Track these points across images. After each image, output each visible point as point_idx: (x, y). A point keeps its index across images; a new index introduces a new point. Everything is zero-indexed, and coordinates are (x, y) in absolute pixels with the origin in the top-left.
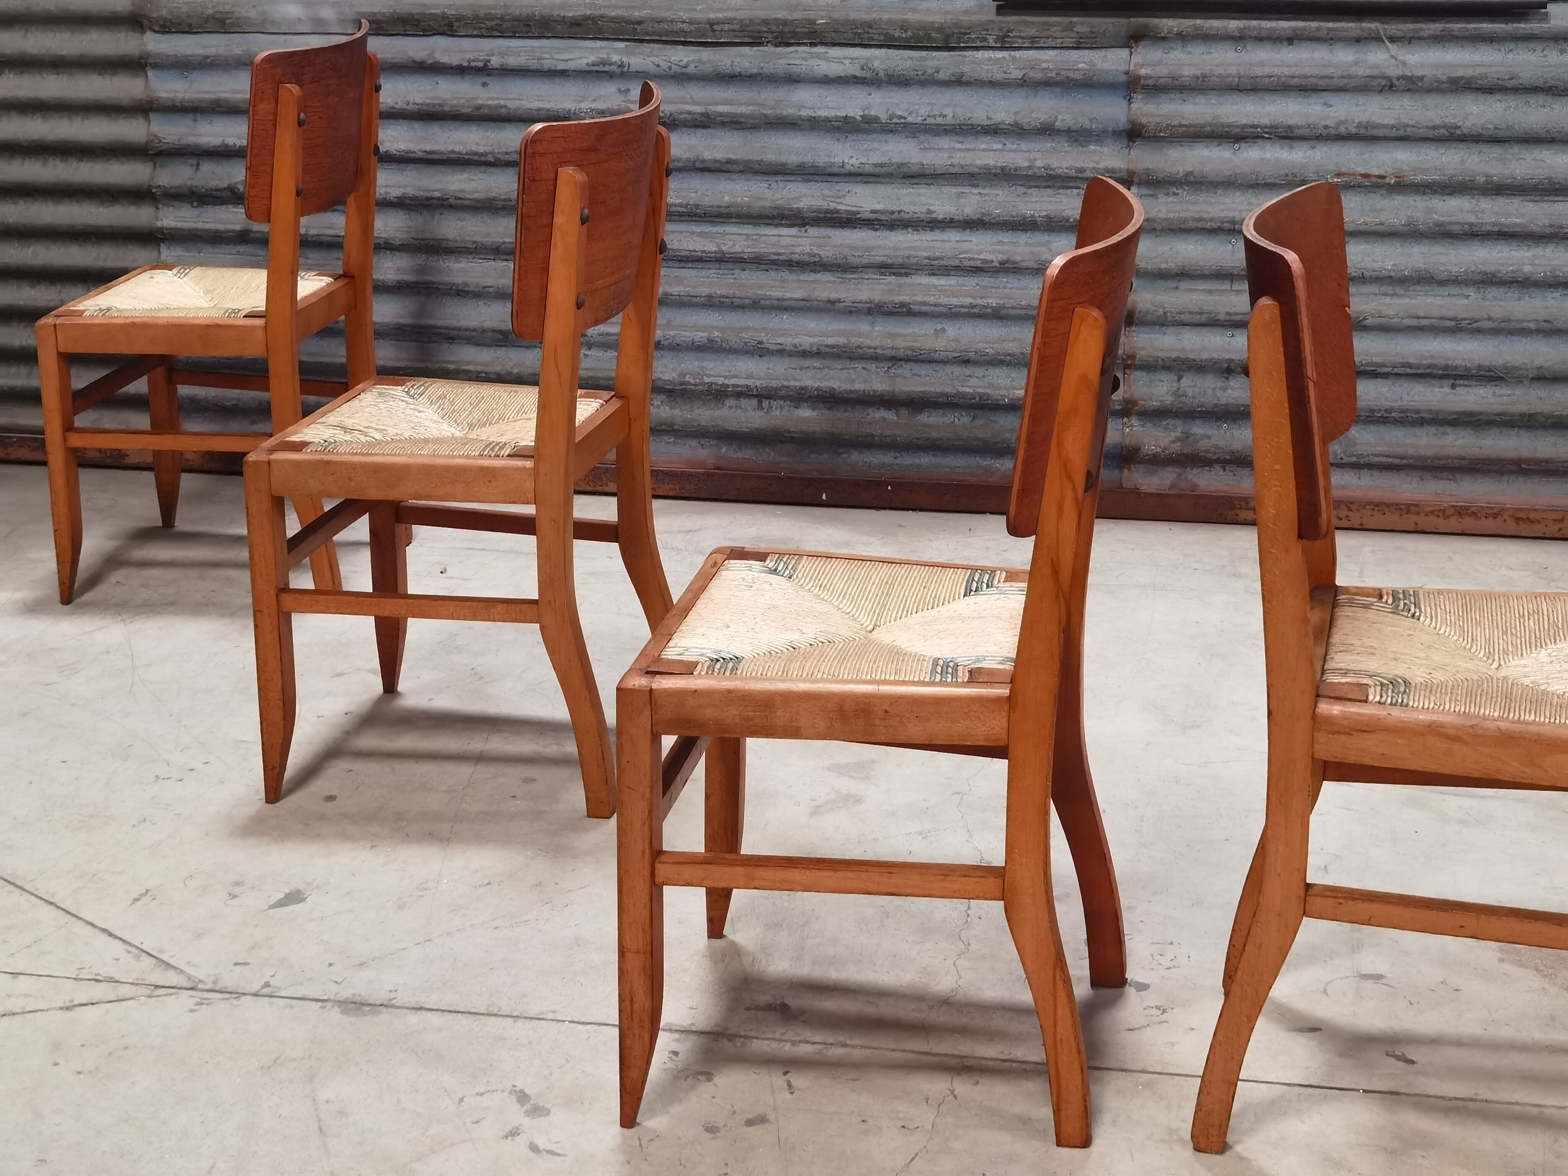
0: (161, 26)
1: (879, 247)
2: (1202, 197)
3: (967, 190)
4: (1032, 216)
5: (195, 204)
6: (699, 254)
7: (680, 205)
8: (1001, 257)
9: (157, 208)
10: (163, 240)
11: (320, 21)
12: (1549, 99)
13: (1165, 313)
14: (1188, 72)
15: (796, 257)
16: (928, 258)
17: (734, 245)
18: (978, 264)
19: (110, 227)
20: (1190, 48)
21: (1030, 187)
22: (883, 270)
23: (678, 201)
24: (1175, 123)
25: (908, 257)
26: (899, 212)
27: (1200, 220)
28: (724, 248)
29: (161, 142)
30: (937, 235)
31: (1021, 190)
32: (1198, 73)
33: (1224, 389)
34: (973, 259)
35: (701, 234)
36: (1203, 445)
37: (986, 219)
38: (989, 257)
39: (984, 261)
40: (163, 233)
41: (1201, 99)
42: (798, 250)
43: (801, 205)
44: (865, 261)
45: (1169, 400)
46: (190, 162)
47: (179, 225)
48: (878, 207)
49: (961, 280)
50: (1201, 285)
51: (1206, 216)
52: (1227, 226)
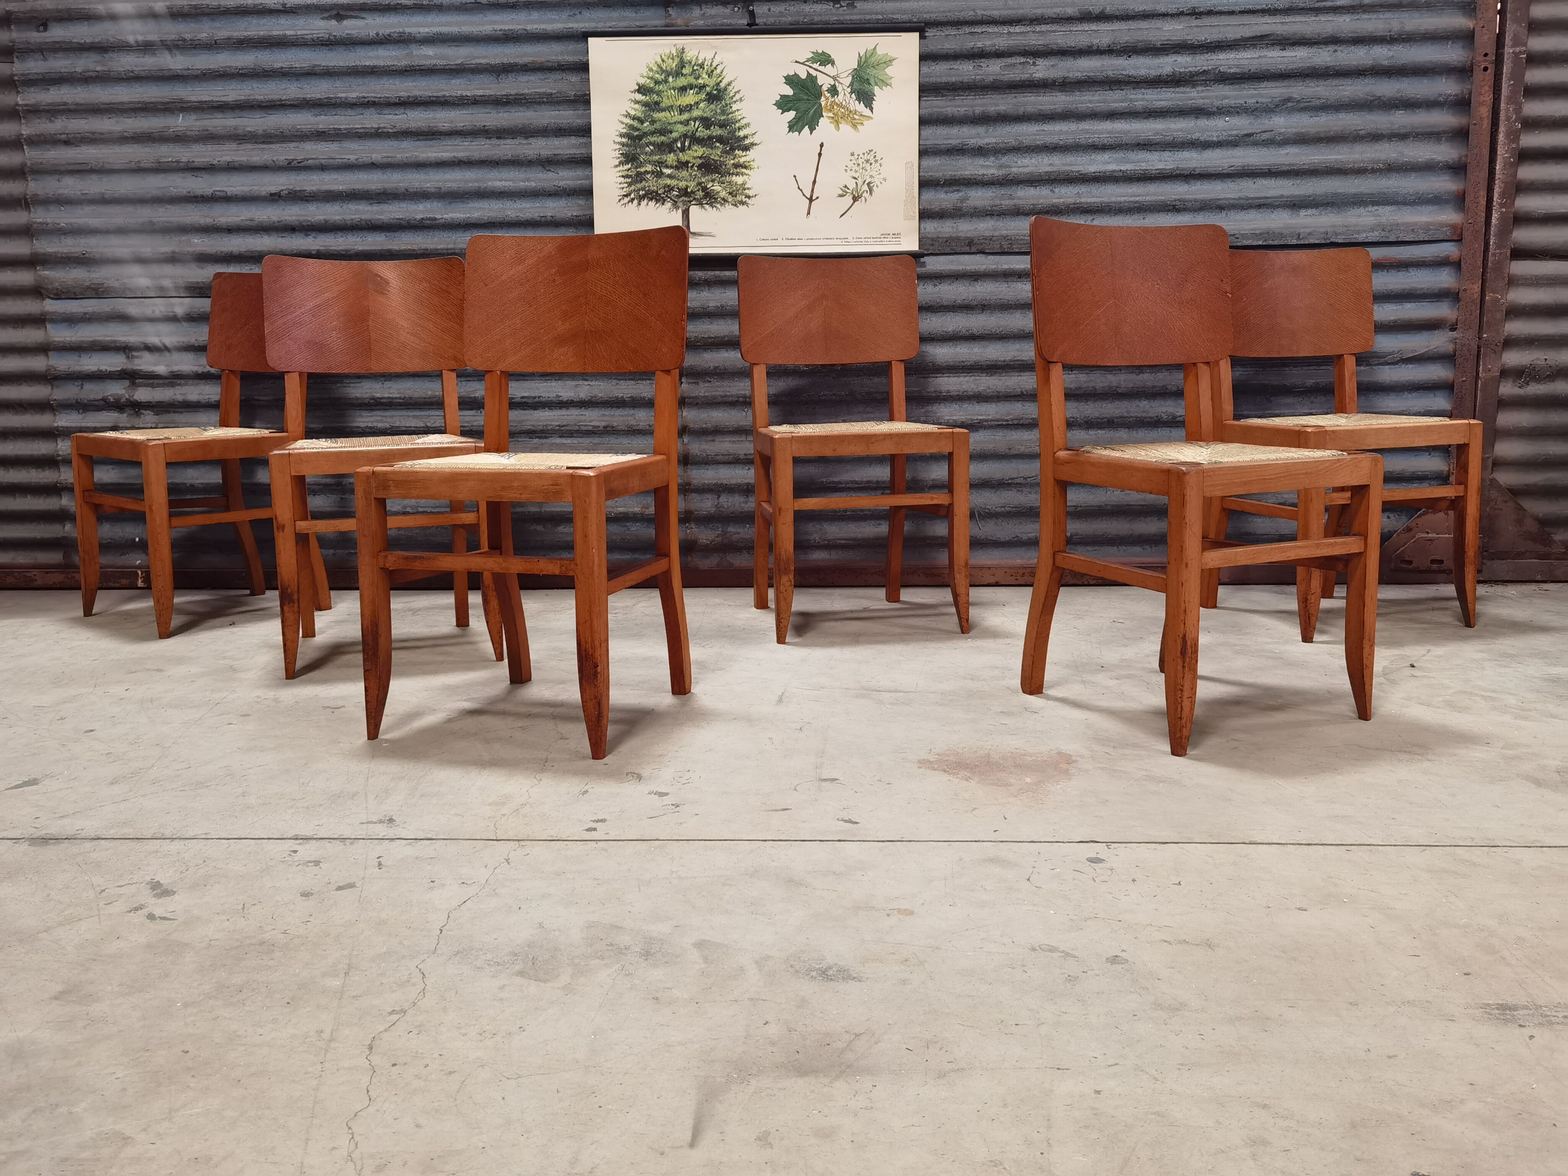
0: (55, 294)
1: (527, 420)
2: (726, 383)
3: (581, 382)
4: (623, 397)
5: (81, 411)
6: (413, 429)
7: (400, 398)
8: (603, 424)
9: (55, 415)
10: (59, 435)
11: (161, 288)
12: (929, 315)
13: (707, 456)
14: (712, 304)
15: (474, 429)
16: (559, 426)
17: (435, 422)
18: (590, 428)
19: (23, 428)
20: (712, 290)
21: (621, 380)
22: (530, 435)
23: (398, 396)
24: (706, 336)
25: (546, 426)
26: (539, 397)
27: (726, 396)
28: (429, 424)
29: (56, 370)
30: (564, 412)
31: (614, 382)
32: (719, 305)
33: (746, 503)
34: (587, 425)
35: (414, 417)
36: (735, 537)
37: (593, 400)
38: (597, 424)
39: (594, 427)
40: (58, 430)
41: (721, 322)
42: (475, 424)
43: (477, 395)
44: (519, 429)
45: (713, 510)
46: (76, 383)
47: (69, 425)
48: (525, 394)
49: (580, 440)
50: (728, 438)
51: (728, 394)
52: (741, 399)
